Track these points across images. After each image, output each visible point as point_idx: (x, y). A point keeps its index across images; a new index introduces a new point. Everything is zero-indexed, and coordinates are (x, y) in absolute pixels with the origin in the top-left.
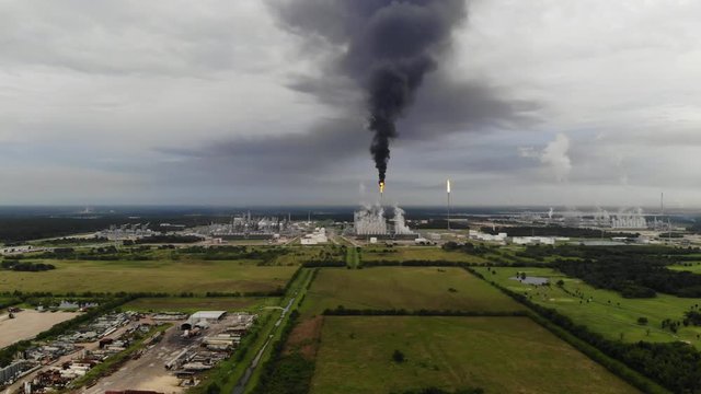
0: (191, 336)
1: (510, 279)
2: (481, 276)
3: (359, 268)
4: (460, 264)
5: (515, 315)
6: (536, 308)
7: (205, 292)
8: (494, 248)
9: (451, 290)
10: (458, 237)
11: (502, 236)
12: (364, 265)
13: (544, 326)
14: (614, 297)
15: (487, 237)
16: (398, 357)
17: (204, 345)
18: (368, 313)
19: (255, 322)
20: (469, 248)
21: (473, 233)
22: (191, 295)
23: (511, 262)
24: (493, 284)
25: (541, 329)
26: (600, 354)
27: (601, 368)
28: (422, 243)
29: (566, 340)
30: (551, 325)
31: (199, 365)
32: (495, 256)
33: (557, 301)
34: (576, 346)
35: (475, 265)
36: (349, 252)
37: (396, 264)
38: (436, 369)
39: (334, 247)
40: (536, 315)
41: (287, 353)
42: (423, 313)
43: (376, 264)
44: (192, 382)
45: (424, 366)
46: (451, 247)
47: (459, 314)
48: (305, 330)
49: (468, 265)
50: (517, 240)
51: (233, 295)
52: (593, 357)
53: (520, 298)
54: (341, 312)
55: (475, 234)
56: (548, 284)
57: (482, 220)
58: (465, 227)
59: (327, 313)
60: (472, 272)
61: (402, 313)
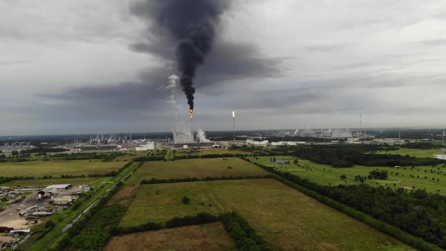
0: (43, 198)
1: (266, 161)
2: (248, 161)
3: (173, 160)
4: (237, 156)
5: (266, 177)
6: (279, 173)
7: (60, 176)
8: (260, 148)
9: (229, 168)
10: (240, 144)
11: (265, 143)
12: (176, 158)
13: (282, 181)
14: (328, 168)
15: (257, 143)
16: (186, 201)
17: (51, 203)
18: (172, 181)
19: (91, 189)
20: (245, 148)
21: (248, 141)
22: (51, 177)
23: (268, 154)
24: (255, 164)
25: (280, 184)
26: (314, 193)
27: (314, 200)
28: (216, 147)
29: (294, 188)
30: (286, 181)
31: (44, 213)
32: (258, 151)
33: (293, 170)
34: (300, 191)
35: (246, 155)
36: (167, 153)
37: (197, 157)
38: (210, 205)
39: (158, 151)
40: (278, 176)
41: (110, 204)
42: (208, 179)
43: (184, 158)
44: (36, 222)
45: (202, 204)
46: (234, 147)
47: (231, 178)
48: (126, 191)
49: (242, 155)
50: (274, 144)
51: (80, 177)
52: (310, 195)
53: (270, 169)
54: (154, 181)
55: (249, 142)
56: (289, 163)
57: (254, 136)
58: (245, 139)
59: (144, 182)
60: (244, 159)
61: (195, 180)
